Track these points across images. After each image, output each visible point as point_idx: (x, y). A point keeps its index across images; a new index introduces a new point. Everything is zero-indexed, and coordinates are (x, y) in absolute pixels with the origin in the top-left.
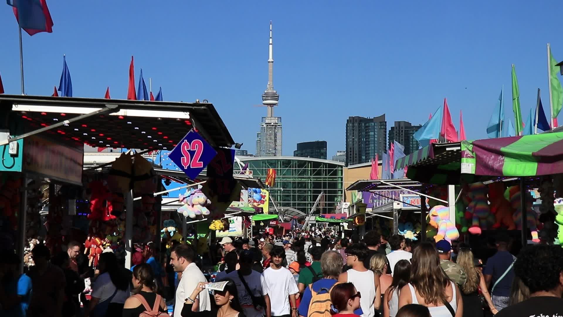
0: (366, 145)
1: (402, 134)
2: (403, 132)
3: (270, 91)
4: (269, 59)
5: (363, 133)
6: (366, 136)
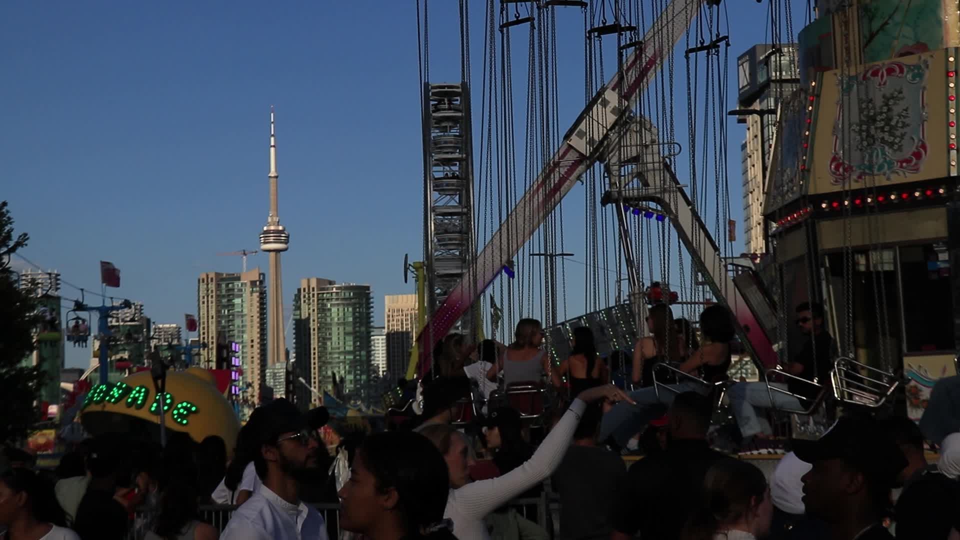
0: (229, 321)
1: (313, 301)
2: (316, 296)
3: (272, 228)
4: (269, 171)
5: (224, 301)
6: (228, 306)
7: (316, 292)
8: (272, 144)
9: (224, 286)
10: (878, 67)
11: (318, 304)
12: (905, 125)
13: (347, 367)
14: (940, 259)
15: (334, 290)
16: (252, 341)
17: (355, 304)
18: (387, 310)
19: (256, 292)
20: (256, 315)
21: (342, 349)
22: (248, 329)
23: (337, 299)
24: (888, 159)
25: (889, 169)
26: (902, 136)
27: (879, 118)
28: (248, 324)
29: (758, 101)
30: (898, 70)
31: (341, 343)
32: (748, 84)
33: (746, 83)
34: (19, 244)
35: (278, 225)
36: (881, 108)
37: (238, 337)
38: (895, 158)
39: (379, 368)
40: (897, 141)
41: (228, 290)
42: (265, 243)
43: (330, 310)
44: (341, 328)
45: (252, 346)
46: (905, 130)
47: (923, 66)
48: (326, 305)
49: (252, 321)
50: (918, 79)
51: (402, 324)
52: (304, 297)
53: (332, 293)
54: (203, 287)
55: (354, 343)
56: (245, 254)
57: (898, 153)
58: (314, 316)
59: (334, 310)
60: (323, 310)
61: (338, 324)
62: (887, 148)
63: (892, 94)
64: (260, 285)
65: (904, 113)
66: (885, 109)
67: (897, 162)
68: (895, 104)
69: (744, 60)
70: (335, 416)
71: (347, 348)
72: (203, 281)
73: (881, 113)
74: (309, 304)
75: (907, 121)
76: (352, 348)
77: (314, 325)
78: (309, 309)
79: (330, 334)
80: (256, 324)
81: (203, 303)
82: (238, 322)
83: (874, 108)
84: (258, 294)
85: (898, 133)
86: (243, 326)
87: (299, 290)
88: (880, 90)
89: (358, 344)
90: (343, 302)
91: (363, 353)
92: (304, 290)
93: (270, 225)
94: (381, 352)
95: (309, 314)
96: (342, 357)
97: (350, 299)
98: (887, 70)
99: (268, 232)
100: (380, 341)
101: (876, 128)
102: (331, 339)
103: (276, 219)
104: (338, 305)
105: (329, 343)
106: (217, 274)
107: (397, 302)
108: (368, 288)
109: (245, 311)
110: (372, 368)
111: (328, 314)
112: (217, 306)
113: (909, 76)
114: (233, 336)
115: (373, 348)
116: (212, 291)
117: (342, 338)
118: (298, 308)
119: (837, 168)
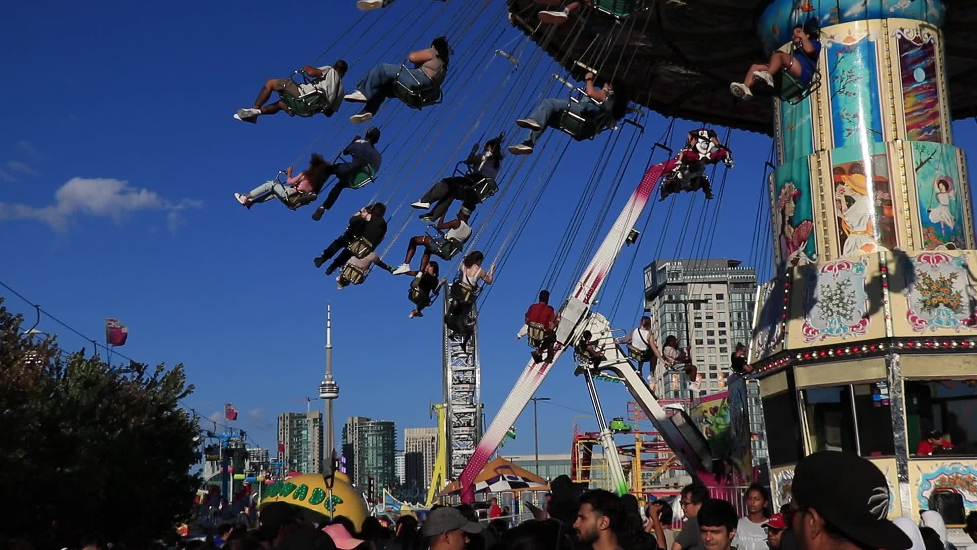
0: (299, 446)
1: (356, 432)
3: (328, 382)
4: (326, 343)
5: (295, 432)
6: (298, 435)
7: (357, 427)
8: (329, 325)
9: (295, 422)
10: (832, 264)
11: (359, 434)
12: (853, 303)
13: (379, 478)
14: (882, 393)
15: (370, 425)
16: (314, 460)
17: (384, 434)
18: (406, 439)
19: (317, 426)
20: (317, 442)
21: (375, 466)
22: (311, 451)
23: (372, 431)
24: (843, 325)
25: (844, 332)
26: (852, 310)
27: (834, 298)
28: (311, 447)
29: (658, 297)
30: (846, 266)
31: (375, 462)
32: (651, 286)
33: (649, 285)
34: (188, 392)
35: (332, 381)
36: (836, 291)
37: (304, 457)
38: (849, 325)
39: (400, 478)
40: (849, 313)
41: (298, 425)
42: (322, 393)
43: (367, 438)
44: (375, 451)
45: (314, 463)
46: (854, 305)
47: (863, 264)
48: (364, 435)
49: (314, 446)
50: (860, 272)
51: (416, 448)
52: (350, 429)
53: (368, 427)
54: (281, 423)
55: (383, 461)
56: (309, 400)
57: (849, 321)
58: (356, 443)
59: (370, 438)
60: (362, 438)
61: (373, 448)
62: (842, 318)
63: (843, 282)
64: (319, 421)
65: (852, 295)
66: (839, 292)
67: (850, 327)
68: (845, 288)
69: (647, 270)
70: (393, 510)
71: (379, 465)
72: (281, 419)
73: (836, 295)
74: (353, 434)
75: (854, 300)
76: (382, 465)
77: (356, 449)
78: (353, 438)
79: (367, 455)
80: (317, 449)
81: (281, 433)
82: (304, 447)
83: (830, 291)
84: (318, 427)
85: (849, 308)
86: (308, 450)
87: (346, 425)
88: (834, 279)
89: (386, 462)
90: (377, 433)
91: (390, 468)
92: (350, 425)
93: (326, 380)
94: (401, 468)
95: (353, 441)
96: (375, 471)
97: (381, 431)
98: (838, 266)
99: (325, 385)
100: (401, 460)
101: (833, 305)
102: (367, 458)
103: (330, 376)
104: (373, 435)
105: (366, 462)
106: (291, 414)
107: (413, 433)
108: (393, 423)
109: (309, 440)
110: (395, 479)
111: (366, 442)
112: (290, 436)
113: (854, 270)
114: (301, 456)
115: (396, 465)
116: (287, 426)
117: (375, 458)
118: (345, 437)
119: (807, 331)
